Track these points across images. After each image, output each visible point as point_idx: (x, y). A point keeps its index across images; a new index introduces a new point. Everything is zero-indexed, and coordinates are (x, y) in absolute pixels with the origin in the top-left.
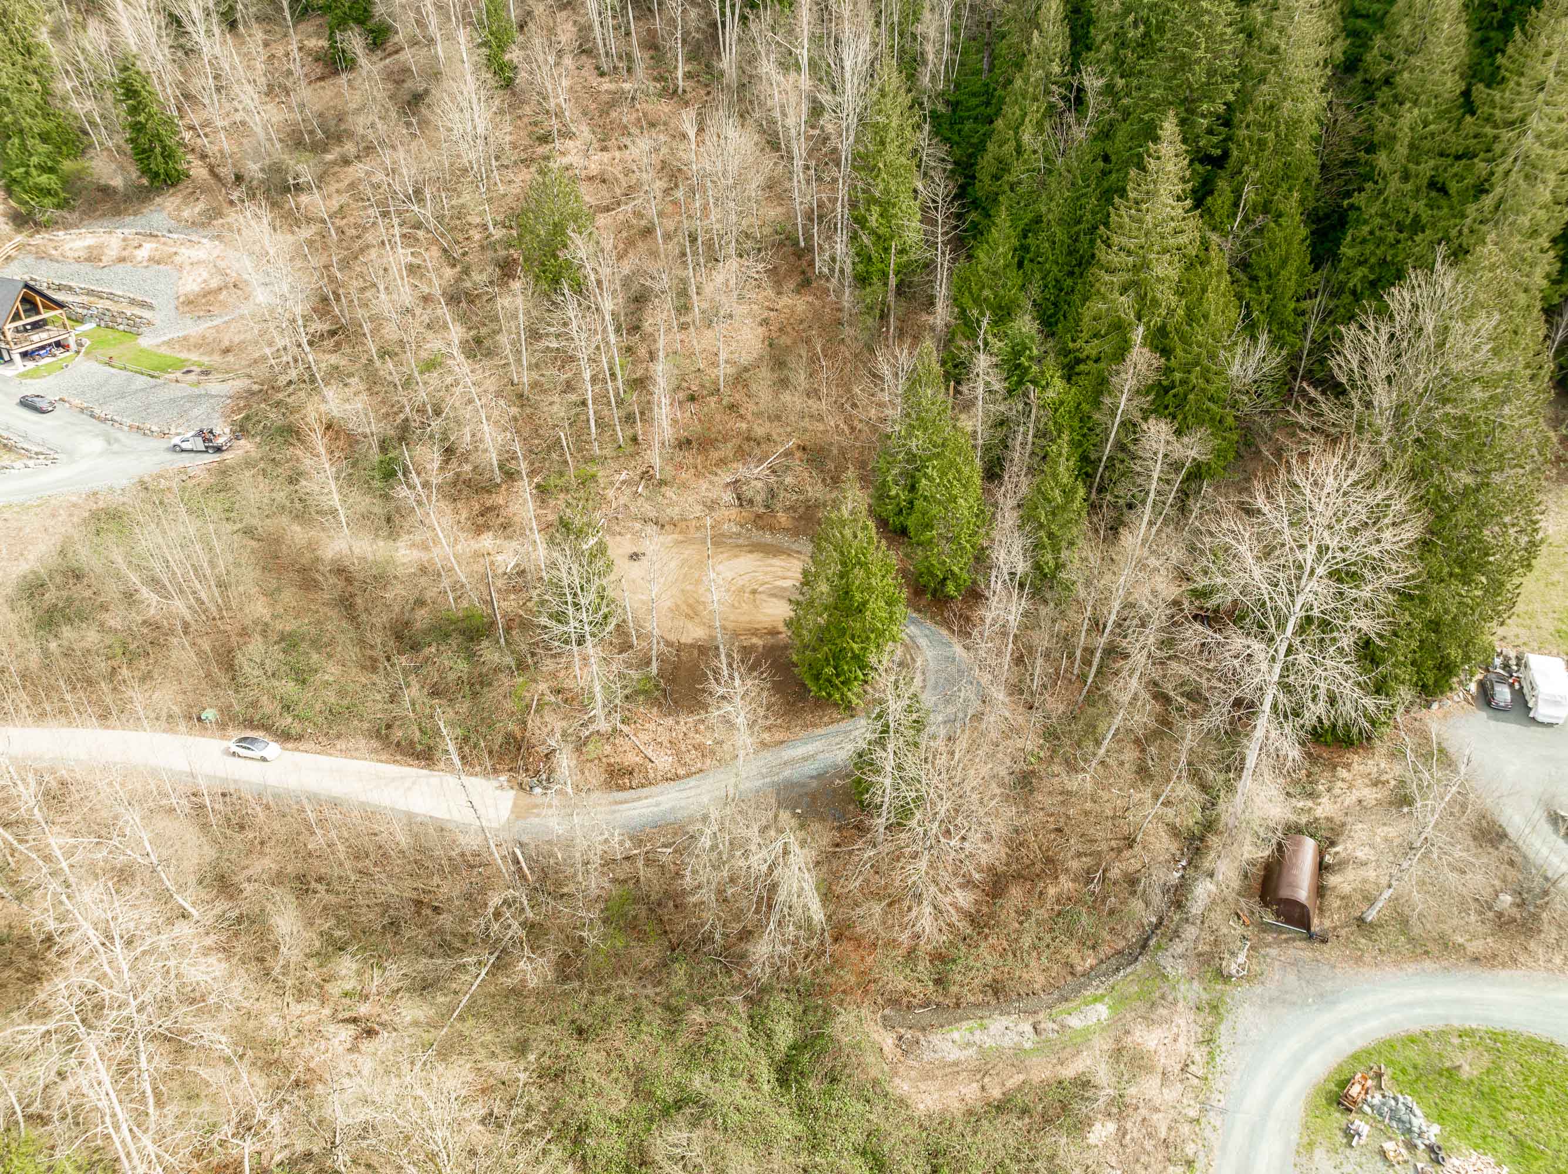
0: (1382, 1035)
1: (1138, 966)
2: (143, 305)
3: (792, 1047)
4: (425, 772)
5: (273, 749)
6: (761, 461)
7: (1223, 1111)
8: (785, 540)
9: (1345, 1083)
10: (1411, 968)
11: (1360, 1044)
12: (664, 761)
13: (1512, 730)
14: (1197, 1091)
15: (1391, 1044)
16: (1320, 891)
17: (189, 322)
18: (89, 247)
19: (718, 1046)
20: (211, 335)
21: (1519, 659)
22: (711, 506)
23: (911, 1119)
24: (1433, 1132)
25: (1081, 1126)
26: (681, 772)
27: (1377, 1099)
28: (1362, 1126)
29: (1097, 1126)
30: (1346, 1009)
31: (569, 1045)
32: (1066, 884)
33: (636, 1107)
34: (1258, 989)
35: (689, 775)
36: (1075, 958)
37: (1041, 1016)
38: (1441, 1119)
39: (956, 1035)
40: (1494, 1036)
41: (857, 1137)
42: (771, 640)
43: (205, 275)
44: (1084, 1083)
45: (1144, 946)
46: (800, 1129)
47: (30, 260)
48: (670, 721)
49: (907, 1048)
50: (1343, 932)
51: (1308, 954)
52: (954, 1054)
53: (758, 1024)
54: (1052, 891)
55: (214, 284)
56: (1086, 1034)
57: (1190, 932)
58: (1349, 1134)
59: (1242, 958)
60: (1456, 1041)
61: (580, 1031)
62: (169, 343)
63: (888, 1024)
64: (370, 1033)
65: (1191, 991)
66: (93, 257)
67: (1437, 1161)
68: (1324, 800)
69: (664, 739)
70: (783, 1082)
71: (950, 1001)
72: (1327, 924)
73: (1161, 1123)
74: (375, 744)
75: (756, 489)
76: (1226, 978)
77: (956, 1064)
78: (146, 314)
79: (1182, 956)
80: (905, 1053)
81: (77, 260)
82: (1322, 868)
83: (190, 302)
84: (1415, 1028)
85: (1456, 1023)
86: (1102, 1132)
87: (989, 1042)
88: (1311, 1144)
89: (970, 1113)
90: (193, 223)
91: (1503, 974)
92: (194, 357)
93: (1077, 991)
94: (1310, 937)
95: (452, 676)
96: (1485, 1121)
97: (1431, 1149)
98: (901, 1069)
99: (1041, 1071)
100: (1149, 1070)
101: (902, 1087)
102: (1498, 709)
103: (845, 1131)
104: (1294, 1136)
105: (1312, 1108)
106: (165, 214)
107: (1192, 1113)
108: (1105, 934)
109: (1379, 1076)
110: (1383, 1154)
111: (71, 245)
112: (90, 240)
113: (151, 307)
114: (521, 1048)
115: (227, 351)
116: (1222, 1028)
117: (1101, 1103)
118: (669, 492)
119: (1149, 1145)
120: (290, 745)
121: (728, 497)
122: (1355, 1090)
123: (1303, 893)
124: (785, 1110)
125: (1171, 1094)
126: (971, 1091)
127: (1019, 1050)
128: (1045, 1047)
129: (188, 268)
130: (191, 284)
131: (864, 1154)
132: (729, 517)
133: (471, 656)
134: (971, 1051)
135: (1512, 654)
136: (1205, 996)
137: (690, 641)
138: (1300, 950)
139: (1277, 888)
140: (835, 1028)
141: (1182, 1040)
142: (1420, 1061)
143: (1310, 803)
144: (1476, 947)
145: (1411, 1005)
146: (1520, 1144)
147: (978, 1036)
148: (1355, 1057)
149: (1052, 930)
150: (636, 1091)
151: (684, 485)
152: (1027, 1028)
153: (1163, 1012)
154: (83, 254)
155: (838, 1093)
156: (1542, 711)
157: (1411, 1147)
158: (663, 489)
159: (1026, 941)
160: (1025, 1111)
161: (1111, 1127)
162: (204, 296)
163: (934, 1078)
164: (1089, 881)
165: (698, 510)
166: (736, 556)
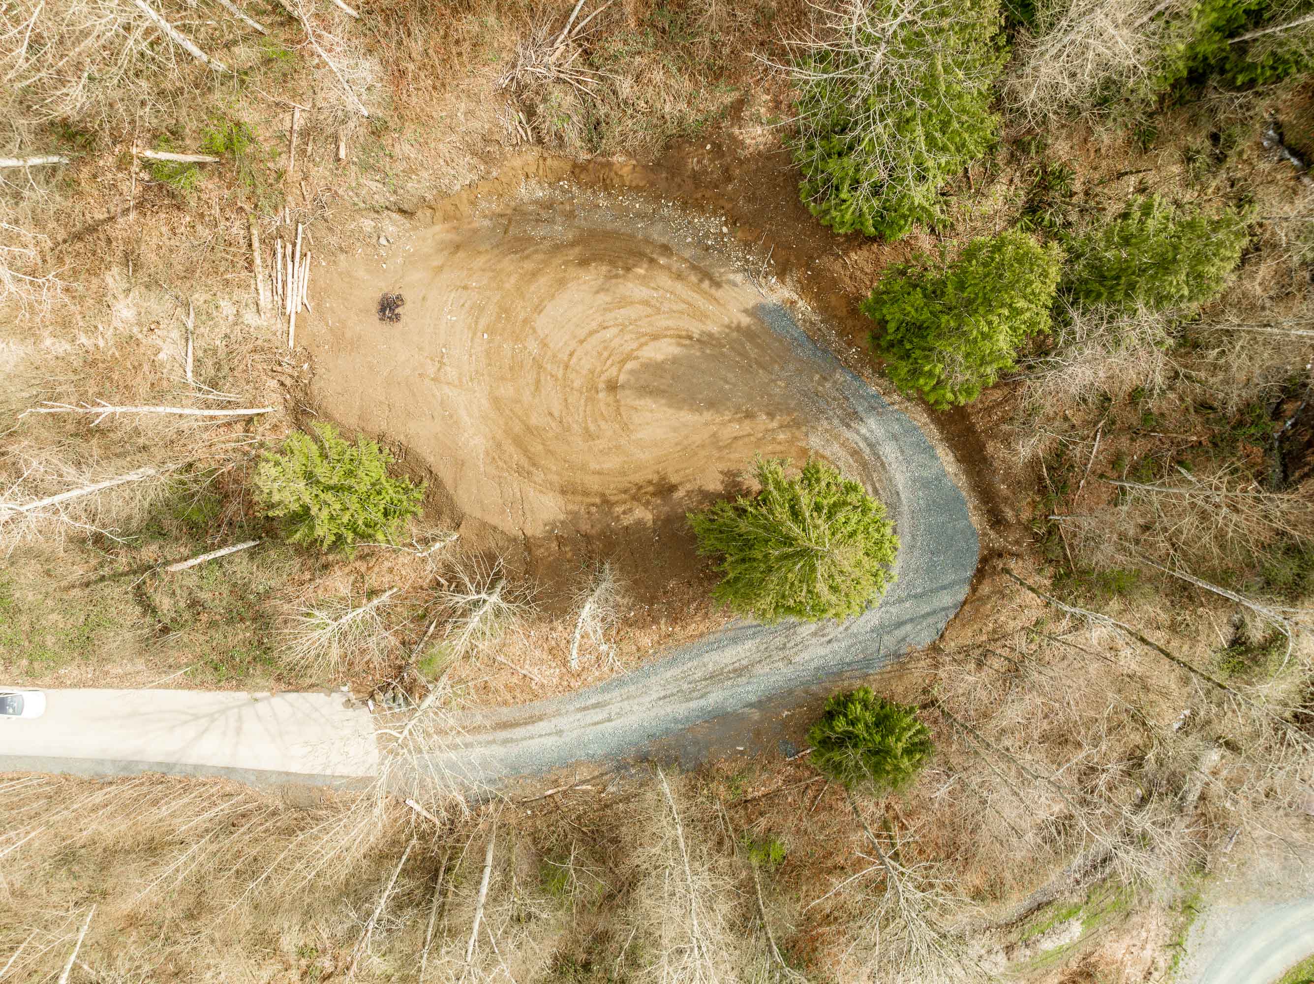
75: (562, 105)
121: (512, 123)
141: (1149, 945)
165: (464, 168)
166: (562, 283)
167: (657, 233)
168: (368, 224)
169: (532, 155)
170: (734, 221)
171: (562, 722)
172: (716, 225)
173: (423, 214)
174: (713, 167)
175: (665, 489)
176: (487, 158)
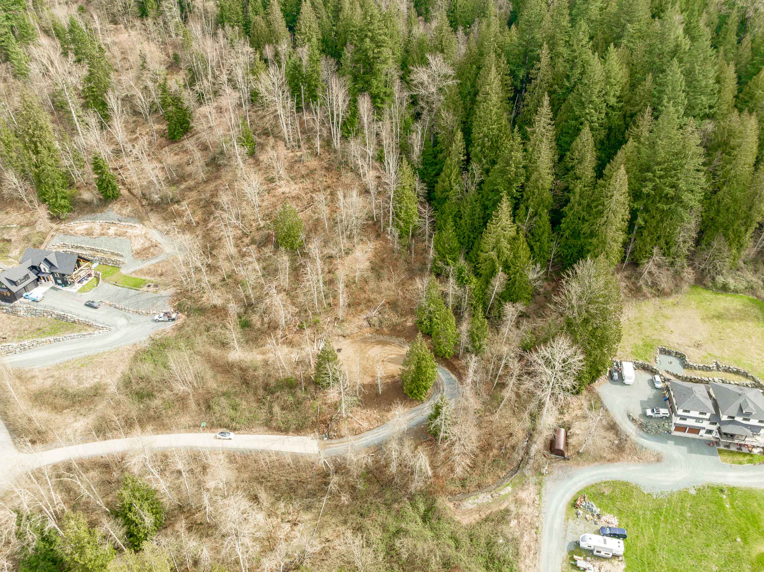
0: (585, 486)
1: (518, 474)
2: (118, 255)
3: (425, 511)
4: (286, 436)
5: (232, 435)
6: (375, 309)
7: (545, 513)
8: (387, 338)
9: (576, 501)
10: (592, 465)
11: (579, 489)
12: (365, 425)
13: (618, 387)
14: (537, 508)
15: (587, 488)
16: (567, 444)
17: (140, 262)
18: (86, 229)
19: (404, 514)
20: (152, 268)
21: (621, 362)
22: (360, 327)
23: (462, 527)
24: (598, 511)
25: (508, 522)
26: (371, 428)
27: (584, 504)
28: (580, 512)
29: (512, 522)
30: (576, 479)
31: (359, 519)
32: (495, 451)
33: (384, 535)
34: (551, 476)
35: (374, 429)
36: (500, 474)
37: (493, 492)
38: (600, 507)
39: (470, 501)
40: (613, 482)
41: (449, 534)
42: (393, 380)
43: (142, 241)
44: (507, 511)
45: (519, 467)
46: (432, 534)
47: (61, 235)
48: (365, 411)
49: (457, 507)
50: (574, 456)
51: (564, 464)
52: (470, 507)
53: (414, 506)
54: (491, 454)
55: (147, 245)
56: (507, 496)
57: (531, 461)
58: (577, 514)
59: (546, 468)
60: (603, 485)
61: (361, 515)
62: (135, 272)
63: (450, 501)
64: (295, 524)
65: (533, 479)
66: (89, 233)
67: (599, 518)
68: (566, 415)
69: (364, 417)
70: (424, 521)
71: (467, 491)
72: (569, 454)
73: (529, 518)
74: (266, 428)
75: (375, 320)
76: (542, 474)
77: (471, 509)
78: (121, 259)
79: (530, 469)
80: (457, 508)
81: (82, 234)
82: (567, 437)
83: (138, 253)
84: (593, 482)
85: (604, 480)
86: (513, 523)
87: (480, 502)
88: (568, 519)
89: (478, 523)
90: (128, 216)
91: (616, 464)
92: (148, 278)
93: (502, 483)
94: (565, 459)
95: (288, 403)
96: (611, 506)
97: (598, 515)
98: (456, 513)
99: (495, 509)
100: (524, 504)
101: (457, 518)
102: (615, 381)
103: (445, 533)
104: (564, 517)
105: (568, 509)
106: (115, 212)
107: (537, 515)
108: (508, 465)
109: (584, 497)
110: (586, 518)
111: (78, 228)
112: (86, 226)
113: (122, 256)
114: (345, 522)
115: (162, 275)
116: (543, 489)
117: (513, 516)
118: (346, 325)
119: (526, 525)
120: (236, 432)
121: (365, 323)
122: (578, 502)
123: (562, 447)
124: (427, 529)
125: (530, 510)
126: (477, 517)
127: (488, 503)
128: (495, 501)
129: (134, 238)
130: (138, 245)
131: (451, 538)
132: (367, 332)
133: (294, 395)
134: (475, 505)
135: (619, 361)
136: (537, 480)
137: (367, 383)
138: (562, 463)
139: (554, 446)
140: (436, 505)
141: (532, 494)
142: (595, 492)
143: (562, 416)
144: (609, 457)
145: (593, 476)
146: (619, 510)
147: (476, 501)
148: (578, 493)
149: (492, 466)
150: (384, 530)
151: (350, 321)
152: (490, 496)
153: (526, 487)
154: (85, 232)
155: (441, 523)
156: (627, 381)
157: (593, 515)
158: (343, 323)
159: (486, 471)
160: (493, 520)
161: (516, 521)
162: (144, 250)
163: (466, 514)
164: (501, 449)
165: (356, 330)
166: (373, 347)
167: (391, 341)
168: (337, 338)
169: (368, 329)
170: (406, 338)
171: (368, 438)
172: (403, 339)
173: (347, 337)
174: (402, 329)
175: (393, 377)
176: (360, 329)
